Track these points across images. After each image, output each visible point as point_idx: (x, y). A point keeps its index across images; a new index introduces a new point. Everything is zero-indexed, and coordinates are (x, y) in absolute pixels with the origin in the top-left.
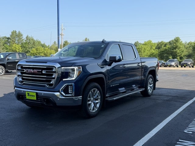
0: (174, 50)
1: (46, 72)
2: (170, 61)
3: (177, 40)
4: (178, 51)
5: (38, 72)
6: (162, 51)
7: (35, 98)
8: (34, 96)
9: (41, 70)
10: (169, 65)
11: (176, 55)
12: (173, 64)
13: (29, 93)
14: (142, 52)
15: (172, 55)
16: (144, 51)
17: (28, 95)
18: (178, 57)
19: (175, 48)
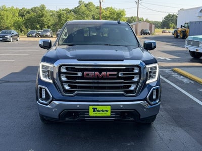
0: (41, 19)
1: (124, 74)
2: (44, 31)
3: (43, 7)
4: (45, 20)
5: (110, 75)
6: (28, 20)
7: (109, 114)
8: (107, 111)
9: (116, 73)
10: (44, 35)
11: (43, 24)
12: (48, 34)
13: (95, 107)
14: (5, 19)
15: (39, 24)
16: (7, 19)
17: (94, 111)
18: (46, 26)
19: (42, 17)
